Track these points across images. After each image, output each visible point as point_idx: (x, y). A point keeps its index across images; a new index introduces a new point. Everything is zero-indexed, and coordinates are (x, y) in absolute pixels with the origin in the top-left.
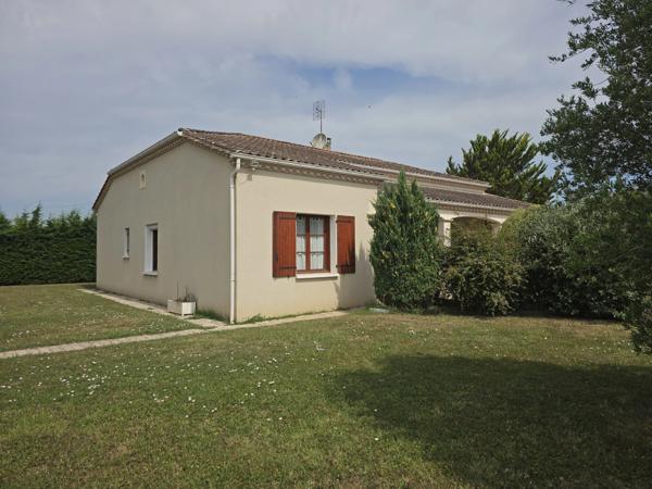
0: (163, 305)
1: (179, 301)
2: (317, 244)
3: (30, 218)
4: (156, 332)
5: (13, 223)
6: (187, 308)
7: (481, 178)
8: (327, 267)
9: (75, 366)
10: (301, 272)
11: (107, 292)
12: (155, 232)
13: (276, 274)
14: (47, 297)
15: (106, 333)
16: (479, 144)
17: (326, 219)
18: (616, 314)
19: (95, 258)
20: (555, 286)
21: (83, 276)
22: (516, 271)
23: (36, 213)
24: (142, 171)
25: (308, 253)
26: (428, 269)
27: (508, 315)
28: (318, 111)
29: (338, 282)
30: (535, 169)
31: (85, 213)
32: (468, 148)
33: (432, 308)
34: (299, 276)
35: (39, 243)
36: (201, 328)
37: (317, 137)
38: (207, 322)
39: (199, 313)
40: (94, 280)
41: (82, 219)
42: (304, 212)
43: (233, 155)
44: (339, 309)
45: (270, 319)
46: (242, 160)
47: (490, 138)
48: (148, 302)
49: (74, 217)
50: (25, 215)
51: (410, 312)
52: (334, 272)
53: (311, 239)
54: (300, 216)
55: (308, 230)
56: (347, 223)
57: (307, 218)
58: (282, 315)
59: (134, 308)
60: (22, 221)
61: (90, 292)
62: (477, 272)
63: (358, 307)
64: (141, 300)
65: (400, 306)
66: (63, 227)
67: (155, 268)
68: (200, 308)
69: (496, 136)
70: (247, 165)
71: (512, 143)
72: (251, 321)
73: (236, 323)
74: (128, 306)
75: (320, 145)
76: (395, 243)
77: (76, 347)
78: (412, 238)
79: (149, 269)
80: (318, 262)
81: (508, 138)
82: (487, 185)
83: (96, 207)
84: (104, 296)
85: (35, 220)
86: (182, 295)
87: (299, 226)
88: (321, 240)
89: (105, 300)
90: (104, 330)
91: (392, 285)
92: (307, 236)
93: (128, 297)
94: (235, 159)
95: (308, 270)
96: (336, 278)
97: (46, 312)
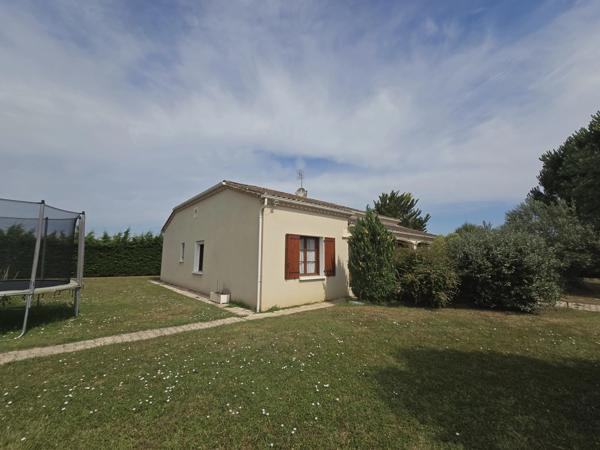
0: (207, 295)
1: (219, 293)
2: (311, 256)
3: (123, 236)
4: (207, 320)
5: (112, 239)
6: (224, 298)
7: (395, 217)
8: (317, 272)
9: (151, 358)
10: (302, 275)
11: (167, 283)
12: (202, 247)
13: (287, 278)
14: (130, 287)
15: (172, 321)
16: (384, 198)
17: (317, 239)
18: (522, 307)
19: (160, 261)
20: (479, 288)
21: (152, 271)
22: (453, 278)
23: (127, 233)
24: (196, 208)
25: (305, 262)
26: (390, 275)
27: (447, 307)
28: (301, 176)
29: (325, 282)
30: (415, 213)
31: (156, 233)
32: (377, 200)
33: (393, 302)
34: (302, 278)
35: (126, 251)
36: (238, 316)
37: (299, 190)
38: (239, 311)
39: (232, 303)
40: (159, 274)
41: (154, 237)
42: (303, 234)
43: (262, 196)
44: (327, 301)
45: (283, 309)
46: (269, 199)
47: (389, 195)
48: (195, 292)
49: (149, 235)
50: (120, 234)
51: (379, 305)
52: (322, 275)
53: (308, 253)
54: (302, 237)
55: (305, 247)
56: (330, 242)
57: (305, 238)
58: (290, 305)
59: (187, 297)
60: (117, 237)
61: (156, 283)
62: (426, 278)
63: (337, 299)
64: (190, 290)
65: (372, 300)
66: (142, 241)
67: (201, 269)
68: (233, 299)
69: (393, 194)
70: (271, 203)
71: (402, 198)
72: (271, 310)
73: (260, 312)
74: (182, 295)
75: (301, 195)
76: (369, 257)
77: (150, 334)
78: (380, 253)
79: (196, 270)
80: (311, 268)
81: (400, 195)
82: (398, 221)
83: (163, 230)
84: (165, 286)
85: (125, 238)
86: (221, 289)
87: (301, 244)
88: (313, 253)
89: (166, 289)
90: (170, 318)
91: (367, 285)
92: (305, 250)
93: (181, 287)
94: (264, 199)
95: (305, 274)
96: (323, 280)
97: (128, 300)
